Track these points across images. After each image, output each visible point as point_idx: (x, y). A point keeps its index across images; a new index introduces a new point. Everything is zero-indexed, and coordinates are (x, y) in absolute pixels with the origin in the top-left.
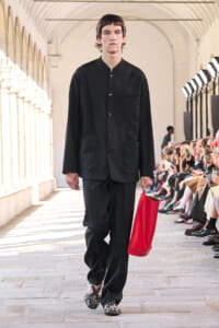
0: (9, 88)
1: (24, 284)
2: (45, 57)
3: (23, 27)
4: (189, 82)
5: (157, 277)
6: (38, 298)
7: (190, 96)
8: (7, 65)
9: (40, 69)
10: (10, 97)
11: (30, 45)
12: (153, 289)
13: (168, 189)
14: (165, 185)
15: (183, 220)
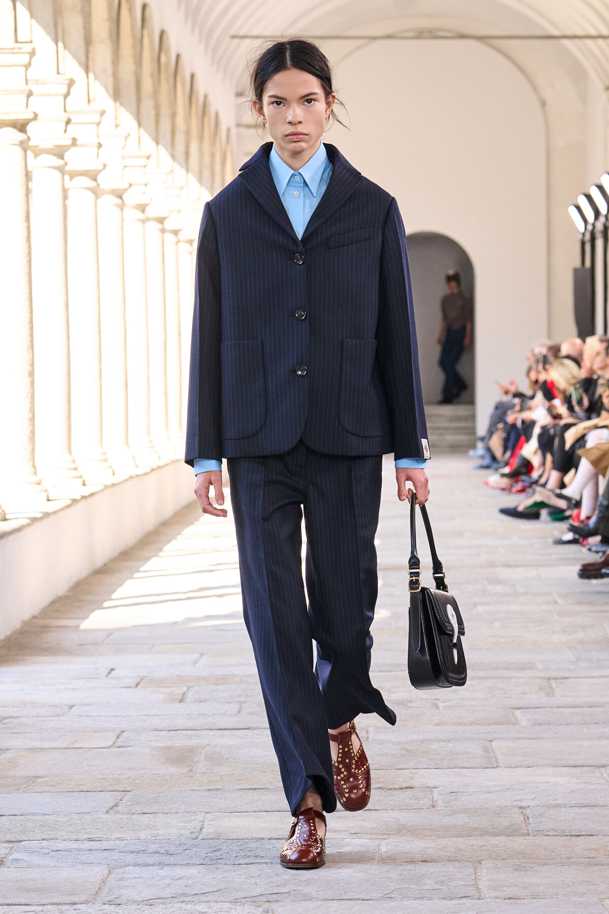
0: (142, 208)
1: (190, 695)
2: (229, 130)
3: (178, 57)
4: (586, 191)
5: (519, 678)
6: (225, 729)
7: (590, 227)
8: (139, 149)
9: (218, 160)
10: (144, 229)
11: (194, 99)
12: (509, 708)
13: (536, 461)
14: (530, 450)
15: (577, 537)
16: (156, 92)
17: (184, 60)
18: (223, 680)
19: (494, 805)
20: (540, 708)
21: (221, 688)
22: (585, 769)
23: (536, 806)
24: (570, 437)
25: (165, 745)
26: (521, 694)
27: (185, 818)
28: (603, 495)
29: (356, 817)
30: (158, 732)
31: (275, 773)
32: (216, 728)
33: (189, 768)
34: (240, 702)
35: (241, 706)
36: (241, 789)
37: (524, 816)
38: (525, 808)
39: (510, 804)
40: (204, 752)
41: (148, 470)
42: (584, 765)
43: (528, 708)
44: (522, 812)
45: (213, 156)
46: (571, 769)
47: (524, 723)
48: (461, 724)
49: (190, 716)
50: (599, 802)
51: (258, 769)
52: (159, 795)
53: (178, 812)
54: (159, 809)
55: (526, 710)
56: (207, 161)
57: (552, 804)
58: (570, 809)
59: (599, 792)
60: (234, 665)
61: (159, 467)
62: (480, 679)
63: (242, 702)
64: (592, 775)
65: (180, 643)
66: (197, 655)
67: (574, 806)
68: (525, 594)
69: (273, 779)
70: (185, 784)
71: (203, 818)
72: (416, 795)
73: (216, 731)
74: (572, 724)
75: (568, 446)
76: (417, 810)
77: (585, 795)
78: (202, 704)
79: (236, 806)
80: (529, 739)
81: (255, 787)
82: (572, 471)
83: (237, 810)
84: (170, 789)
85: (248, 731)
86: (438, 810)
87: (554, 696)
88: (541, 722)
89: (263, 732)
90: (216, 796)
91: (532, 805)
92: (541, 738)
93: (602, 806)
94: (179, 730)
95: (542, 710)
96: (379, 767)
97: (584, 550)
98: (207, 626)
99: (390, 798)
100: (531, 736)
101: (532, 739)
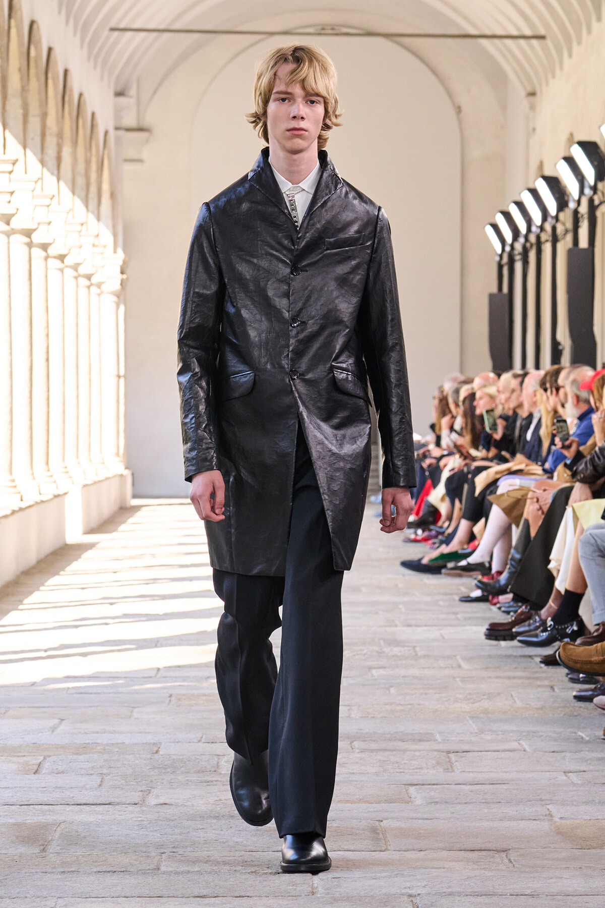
1: (47, 765)
2: (106, 133)
3: (50, 50)
4: (505, 209)
5: (415, 751)
6: (84, 804)
7: (508, 249)
8: (4, 153)
9: (94, 166)
10: (9, 243)
11: (67, 98)
12: (403, 784)
13: (444, 509)
14: (437, 495)
15: (485, 594)
16: (24, 90)
17: (57, 54)
18: (85, 749)
19: (380, 893)
20: (437, 784)
21: (81, 757)
22: (484, 853)
23: (427, 894)
24: (481, 481)
25: (15, 821)
26: (417, 769)
27: (35, 904)
28: (516, 548)
29: (226, 904)
30: (8, 806)
31: (138, 854)
32: (73, 803)
33: (42, 847)
34: (101, 774)
35: (103, 778)
36: (99, 872)
37: (413, 905)
38: (415, 896)
39: (398, 891)
40: (59, 829)
41: (9, 512)
42: (483, 849)
43: (423, 785)
44: (412, 901)
45: (88, 162)
46: (468, 853)
47: (419, 802)
48: (347, 801)
49: (45, 789)
50: (498, 891)
51: (119, 849)
52: (6, 877)
53: (26, 897)
54: (5, 894)
55: (422, 786)
56: (81, 167)
57: (445, 892)
58: (465, 898)
59: (498, 879)
60: (97, 733)
61: (21, 509)
62: (372, 751)
63: (104, 774)
64: (492, 859)
65: (37, 707)
66: (57, 721)
67: (471, 895)
68: (425, 656)
69: (135, 860)
70: (36, 865)
71: (55, 904)
72: (294, 880)
73: (74, 806)
74: (472, 803)
75: (477, 492)
76: (294, 898)
77: (483, 882)
78: (59, 775)
79: (92, 890)
80: (423, 819)
81: (114, 870)
82: (483, 520)
83: (93, 895)
84: (18, 871)
85: (110, 806)
86: (318, 898)
87: (453, 771)
88: (437, 800)
89: (127, 807)
90: (70, 879)
91: (423, 893)
92: (436, 818)
93: (500, 895)
94: (33, 805)
95: (439, 786)
96: (254, 849)
97: (494, 608)
98: (68, 688)
99: (265, 883)
100: (426, 816)
101: (426, 819)
